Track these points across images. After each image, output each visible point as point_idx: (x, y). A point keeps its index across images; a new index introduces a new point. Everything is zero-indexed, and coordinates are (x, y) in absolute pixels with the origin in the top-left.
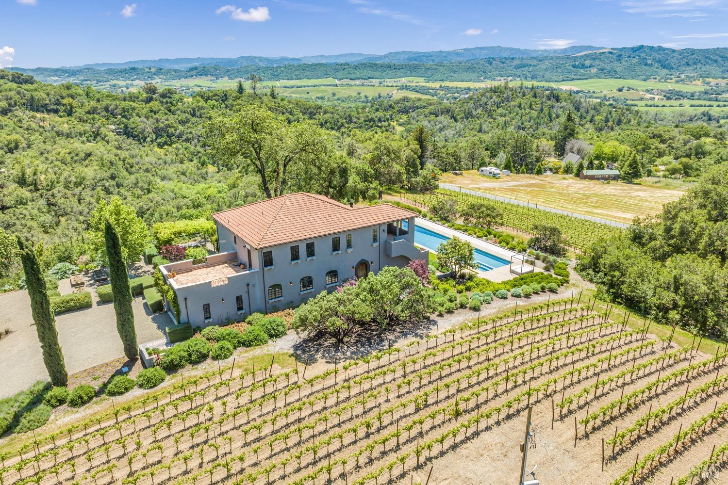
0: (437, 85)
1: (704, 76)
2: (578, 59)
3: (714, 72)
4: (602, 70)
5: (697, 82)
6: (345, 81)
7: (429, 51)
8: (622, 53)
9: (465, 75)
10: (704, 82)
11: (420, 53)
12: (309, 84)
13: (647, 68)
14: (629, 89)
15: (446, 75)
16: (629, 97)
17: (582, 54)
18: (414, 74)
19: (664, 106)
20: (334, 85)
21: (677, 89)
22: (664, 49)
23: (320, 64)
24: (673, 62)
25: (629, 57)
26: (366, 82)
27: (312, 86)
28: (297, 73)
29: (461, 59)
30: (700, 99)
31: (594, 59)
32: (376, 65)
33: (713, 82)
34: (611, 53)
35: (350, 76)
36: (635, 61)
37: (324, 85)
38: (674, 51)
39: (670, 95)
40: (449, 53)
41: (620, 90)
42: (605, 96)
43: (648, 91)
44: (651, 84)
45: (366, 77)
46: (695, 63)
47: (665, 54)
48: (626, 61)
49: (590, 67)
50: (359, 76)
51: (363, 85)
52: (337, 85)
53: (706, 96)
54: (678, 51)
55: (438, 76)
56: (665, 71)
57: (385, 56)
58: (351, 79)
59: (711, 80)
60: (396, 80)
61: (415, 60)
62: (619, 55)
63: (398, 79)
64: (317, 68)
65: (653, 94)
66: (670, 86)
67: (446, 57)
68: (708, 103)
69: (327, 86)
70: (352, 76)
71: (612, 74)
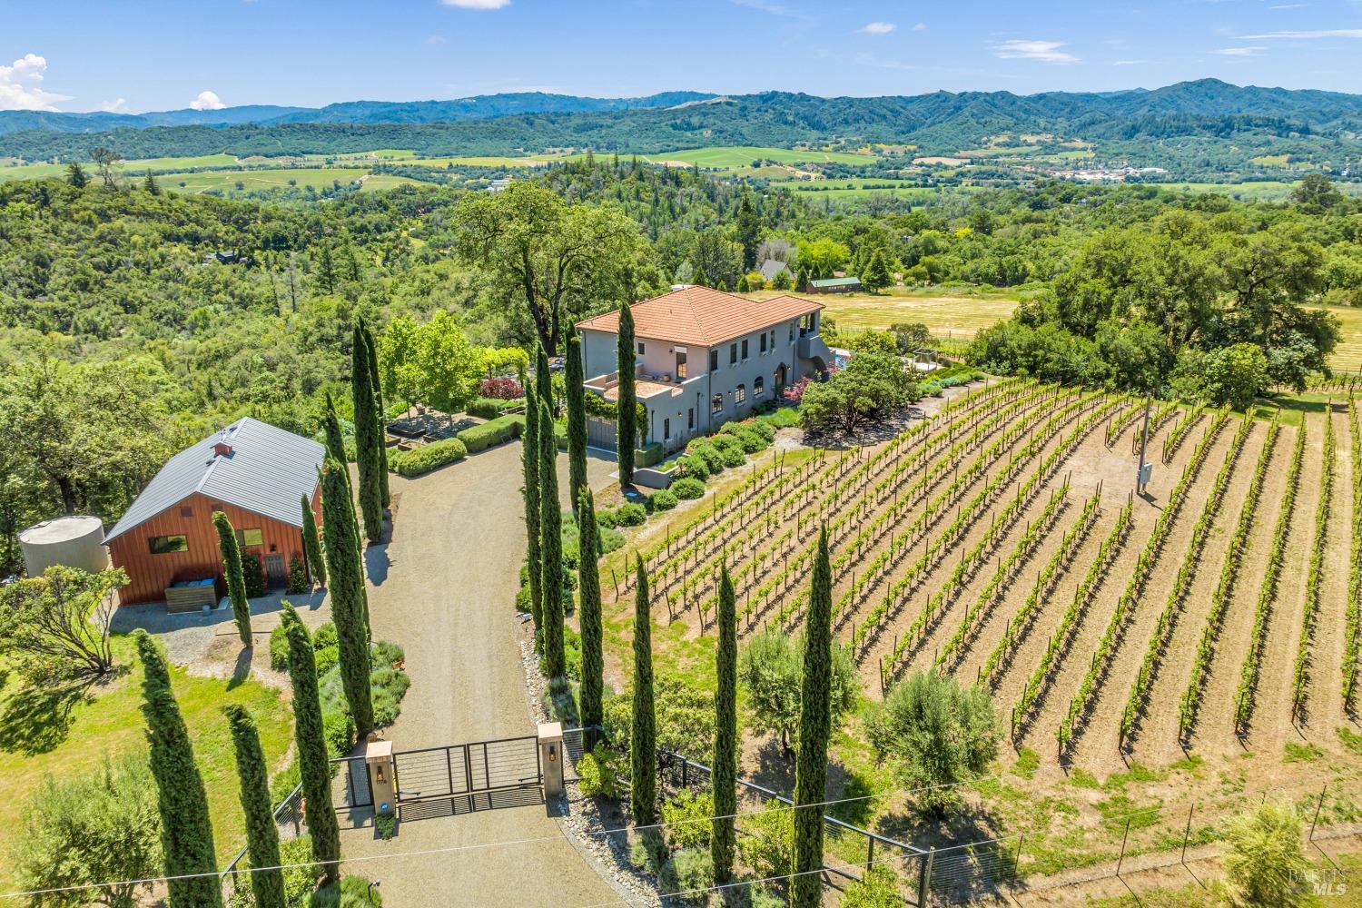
0: (443, 163)
1: (873, 140)
2: (679, 114)
3: (884, 133)
4: (721, 132)
5: (864, 150)
6: (255, 161)
7: (410, 100)
8: (747, 104)
9: (489, 145)
10: (873, 149)
11: (394, 104)
12: (179, 168)
13: (788, 128)
14: (770, 163)
15: (455, 145)
16: (772, 176)
17: (683, 105)
18: (392, 143)
19: (826, 189)
20: (234, 168)
21: (840, 162)
22: (809, 98)
23: (195, 127)
24: (825, 119)
25: (759, 110)
26: (299, 161)
27: (185, 171)
28: (147, 144)
29: (474, 116)
30: (873, 177)
31: (705, 114)
32: (314, 127)
33: (886, 149)
34: (729, 104)
35: (264, 150)
36: (769, 116)
37: (210, 169)
38: (823, 101)
39: (831, 172)
40: (449, 104)
41: (757, 165)
42: (735, 176)
43: (797, 165)
44: (799, 154)
45: (297, 151)
46: (857, 121)
47: (811, 105)
48: (756, 118)
49: (700, 127)
50: (283, 150)
51: (294, 167)
52: (240, 169)
53: (881, 172)
54: (829, 101)
55: (439, 147)
56: (815, 134)
57: (325, 110)
58: (266, 156)
59: (882, 146)
60: (358, 155)
61: (387, 118)
62: (743, 106)
63: (364, 154)
64: (191, 135)
65: (805, 170)
66: (828, 157)
67: (444, 112)
68: (887, 182)
69: (217, 169)
70: (270, 150)
71: (738, 139)
